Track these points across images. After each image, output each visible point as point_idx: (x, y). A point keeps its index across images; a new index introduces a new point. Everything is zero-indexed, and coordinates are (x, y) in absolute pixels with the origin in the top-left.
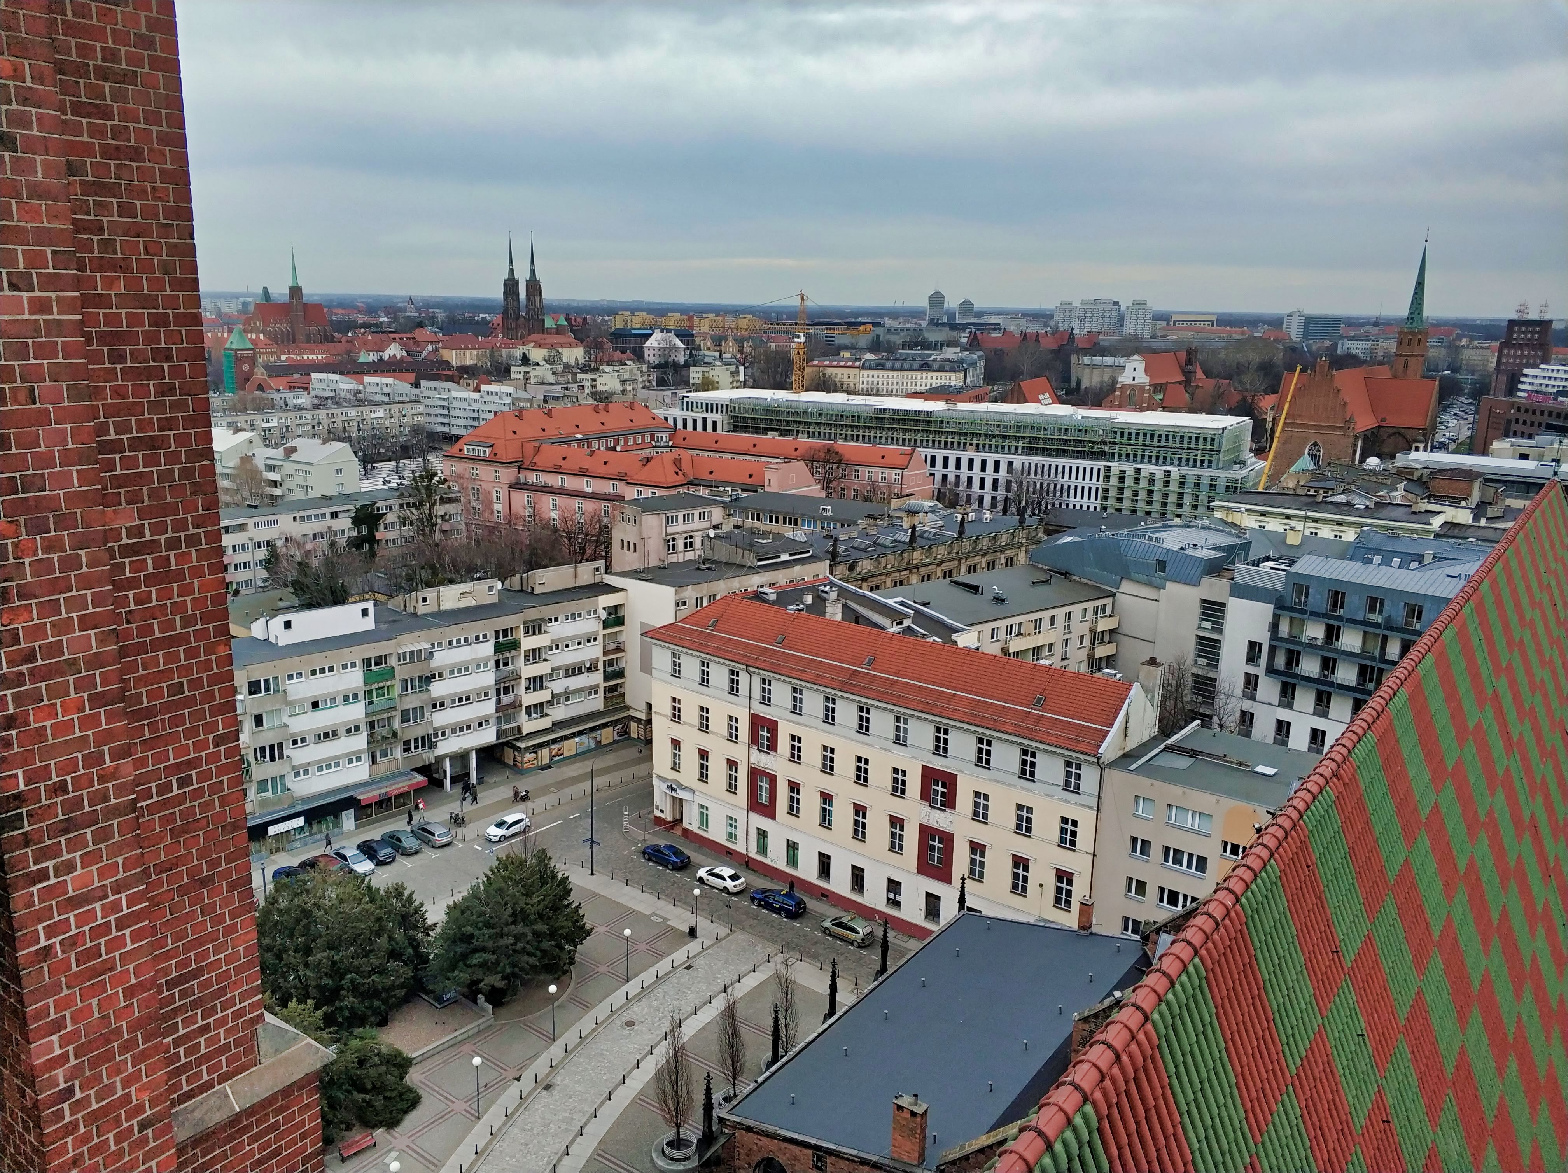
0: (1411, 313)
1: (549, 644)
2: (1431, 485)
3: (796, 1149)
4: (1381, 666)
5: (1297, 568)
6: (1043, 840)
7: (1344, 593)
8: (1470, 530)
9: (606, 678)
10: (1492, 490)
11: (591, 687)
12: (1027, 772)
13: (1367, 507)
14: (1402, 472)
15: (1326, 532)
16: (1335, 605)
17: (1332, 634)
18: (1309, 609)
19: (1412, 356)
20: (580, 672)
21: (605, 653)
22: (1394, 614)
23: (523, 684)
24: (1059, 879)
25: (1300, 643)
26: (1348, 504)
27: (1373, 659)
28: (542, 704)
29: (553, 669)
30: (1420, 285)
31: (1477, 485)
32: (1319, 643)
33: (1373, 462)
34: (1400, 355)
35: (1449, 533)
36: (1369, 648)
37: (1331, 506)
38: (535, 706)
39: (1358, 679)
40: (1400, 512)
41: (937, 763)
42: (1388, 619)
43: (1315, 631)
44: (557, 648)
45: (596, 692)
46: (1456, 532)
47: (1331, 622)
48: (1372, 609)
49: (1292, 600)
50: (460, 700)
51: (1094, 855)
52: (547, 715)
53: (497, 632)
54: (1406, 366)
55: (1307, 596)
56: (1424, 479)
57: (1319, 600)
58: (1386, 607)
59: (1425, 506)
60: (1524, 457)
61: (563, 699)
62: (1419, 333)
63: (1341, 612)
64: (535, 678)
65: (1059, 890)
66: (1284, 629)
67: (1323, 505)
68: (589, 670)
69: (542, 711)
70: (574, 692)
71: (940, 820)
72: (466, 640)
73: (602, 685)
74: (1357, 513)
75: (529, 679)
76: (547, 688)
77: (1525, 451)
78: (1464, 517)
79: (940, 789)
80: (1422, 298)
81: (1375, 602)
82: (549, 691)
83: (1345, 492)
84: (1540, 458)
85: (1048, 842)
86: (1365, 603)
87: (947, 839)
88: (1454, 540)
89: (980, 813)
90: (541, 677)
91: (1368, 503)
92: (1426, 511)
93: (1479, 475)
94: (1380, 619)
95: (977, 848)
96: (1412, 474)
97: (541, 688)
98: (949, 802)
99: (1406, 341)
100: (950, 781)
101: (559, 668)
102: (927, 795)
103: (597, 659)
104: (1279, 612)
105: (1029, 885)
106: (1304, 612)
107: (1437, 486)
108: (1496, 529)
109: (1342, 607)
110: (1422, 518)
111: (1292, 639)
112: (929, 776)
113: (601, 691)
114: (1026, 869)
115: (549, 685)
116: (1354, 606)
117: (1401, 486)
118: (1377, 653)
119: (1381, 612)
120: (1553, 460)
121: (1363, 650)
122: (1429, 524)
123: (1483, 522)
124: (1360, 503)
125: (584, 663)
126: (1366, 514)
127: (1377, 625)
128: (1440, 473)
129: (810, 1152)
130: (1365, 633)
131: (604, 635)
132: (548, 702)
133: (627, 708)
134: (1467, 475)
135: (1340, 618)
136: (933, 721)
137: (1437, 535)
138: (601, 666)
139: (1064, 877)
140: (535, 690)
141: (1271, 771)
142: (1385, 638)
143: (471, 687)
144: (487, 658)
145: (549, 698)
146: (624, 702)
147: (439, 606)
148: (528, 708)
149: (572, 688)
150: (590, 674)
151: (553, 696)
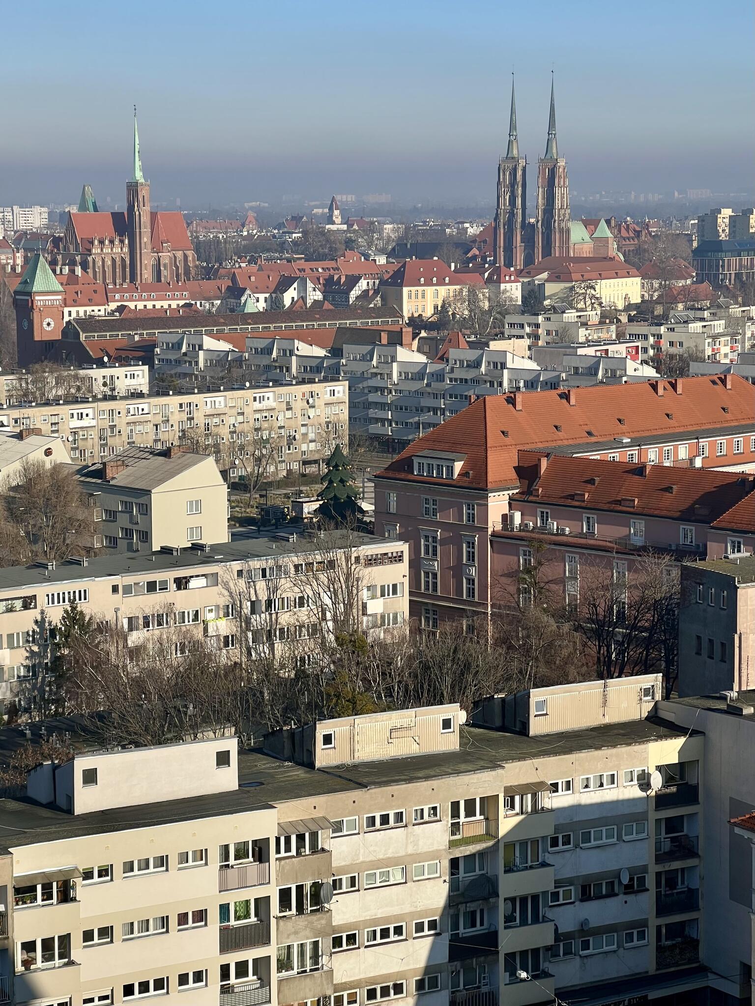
1: (550, 832)
9: (662, 910)
11: (632, 925)
20: (611, 894)
21: (659, 859)
23: (502, 909)
28: (535, 952)
29: (558, 883)
38: (524, 953)
44: (567, 842)
45: (642, 936)
50: (385, 933)
52: (546, 975)
53: (455, 806)
61: (576, 944)
64: (524, 900)
68: (629, 889)
69: (536, 967)
70: (599, 931)
72: (399, 817)
73: (654, 922)
75: (513, 900)
76: (545, 920)
82: (550, 927)
90: (535, 898)
97: (536, 920)
101: (570, 882)
103: (645, 869)
113: (651, 934)
115: (550, 914)
125: (617, 874)
131: (658, 821)
132: (548, 949)
133: (703, 970)
138: (650, 882)
140: (524, 922)
143: (407, 909)
144: (434, 855)
145: (550, 941)
146: (696, 959)
147: (352, 751)
148: (510, 957)
149: (594, 923)
150: (630, 898)
151: (558, 937)
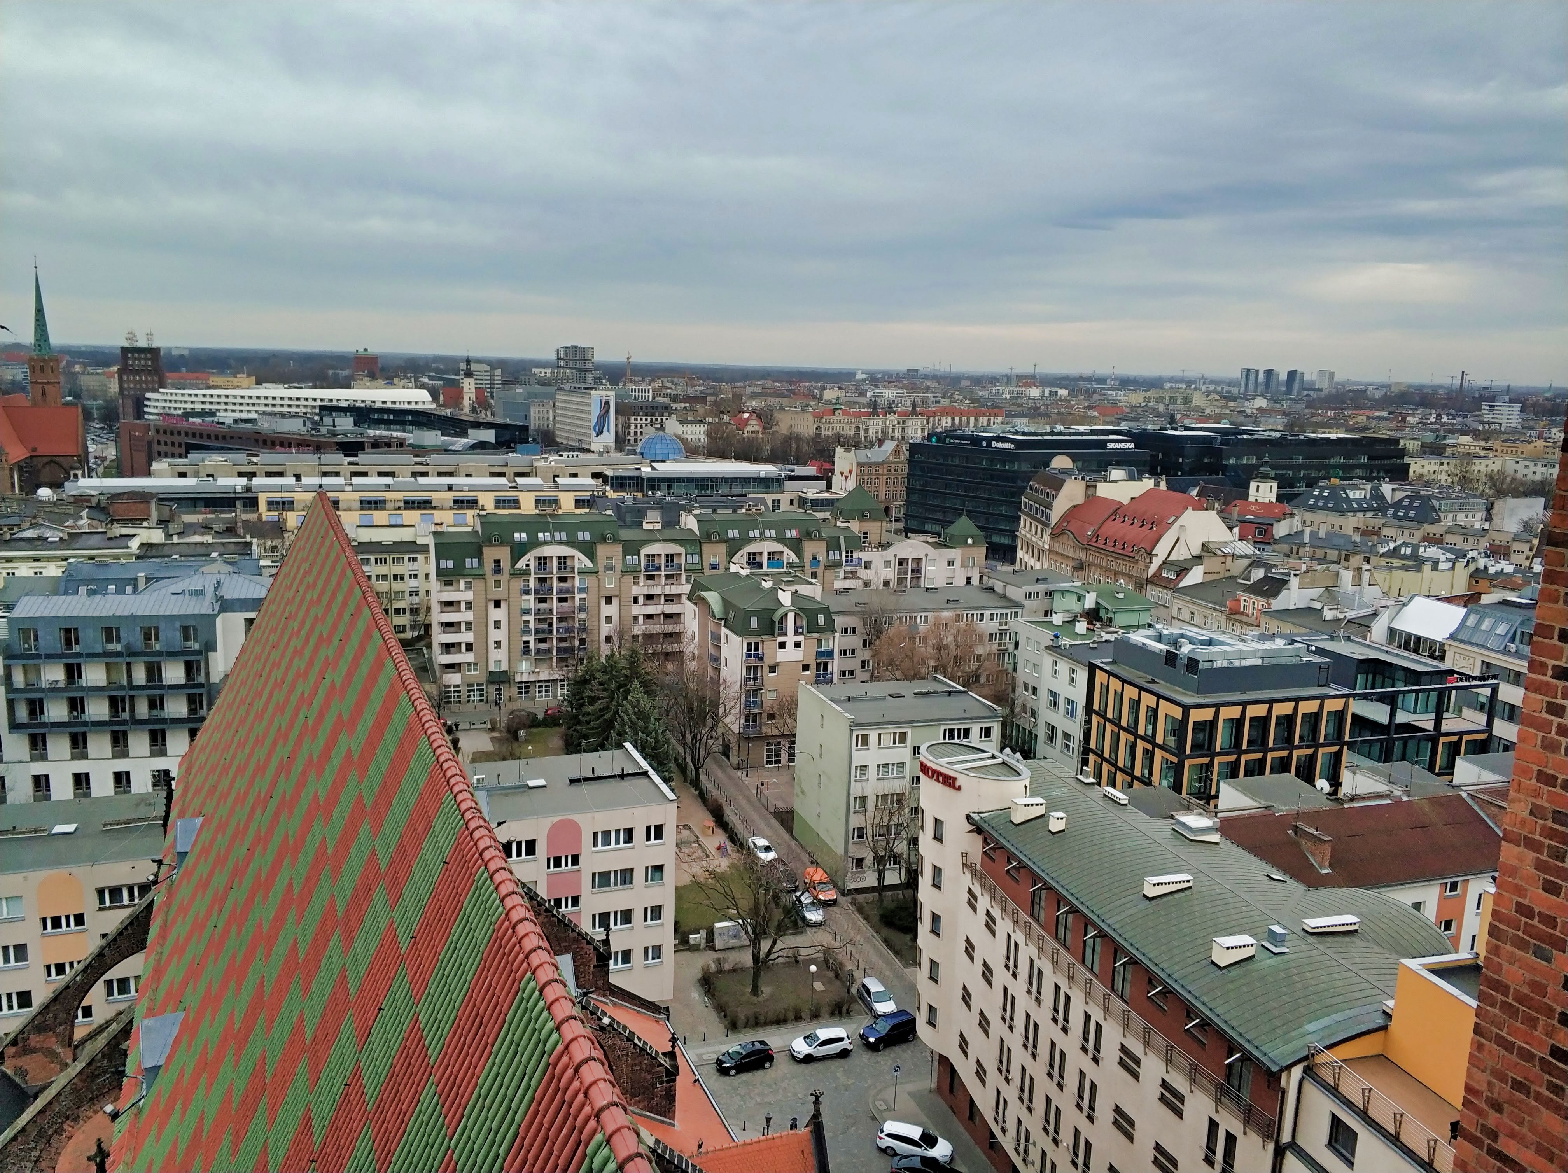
0: (37, 340)
2: (111, 510)
4: (131, 693)
5: (17, 613)
7: (76, 629)
8: (166, 548)
10: (168, 508)
13: (61, 539)
14: (81, 501)
15: (24, 571)
16: (68, 643)
17: (73, 672)
18: (42, 652)
19: (48, 383)
22: (131, 639)
25: (42, 690)
26: (40, 538)
27: (122, 688)
30: (40, 311)
31: (153, 506)
32: (62, 685)
33: (44, 493)
34: (37, 383)
35: (148, 554)
36: (114, 678)
37: (22, 543)
39: (111, 711)
40: (94, 540)
42: (128, 646)
43: (54, 674)
46: (154, 552)
47: (70, 661)
48: (109, 640)
49: (20, 647)
54: (44, 392)
55: (36, 639)
56: (103, 505)
57: (51, 641)
58: (123, 634)
59: (118, 530)
60: (182, 475)
62: (50, 360)
63: (77, 649)
66: (19, 680)
67: (13, 544)
74: (52, 546)
77: (182, 469)
78: (157, 536)
80: (45, 325)
81: (110, 633)
83: (33, 526)
84: (197, 474)
86: (101, 635)
88: (158, 560)
91: (61, 535)
92: (121, 536)
93: (152, 495)
94: (119, 648)
96: (89, 501)
99: (38, 368)
104: (8, 662)
106: (38, 656)
107: (119, 510)
108: (187, 544)
109: (77, 643)
110: (122, 542)
111: (30, 687)
116: (91, 640)
117: (84, 513)
118: (125, 682)
119: (118, 641)
120: (208, 476)
121: (109, 682)
122: (128, 547)
123: (176, 539)
124: (53, 536)
126: (63, 546)
127: (119, 654)
128: (115, 496)
130: (107, 664)
134: (143, 497)
135: (79, 655)
137: (138, 557)
141: (71, 828)
142: (129, 665)
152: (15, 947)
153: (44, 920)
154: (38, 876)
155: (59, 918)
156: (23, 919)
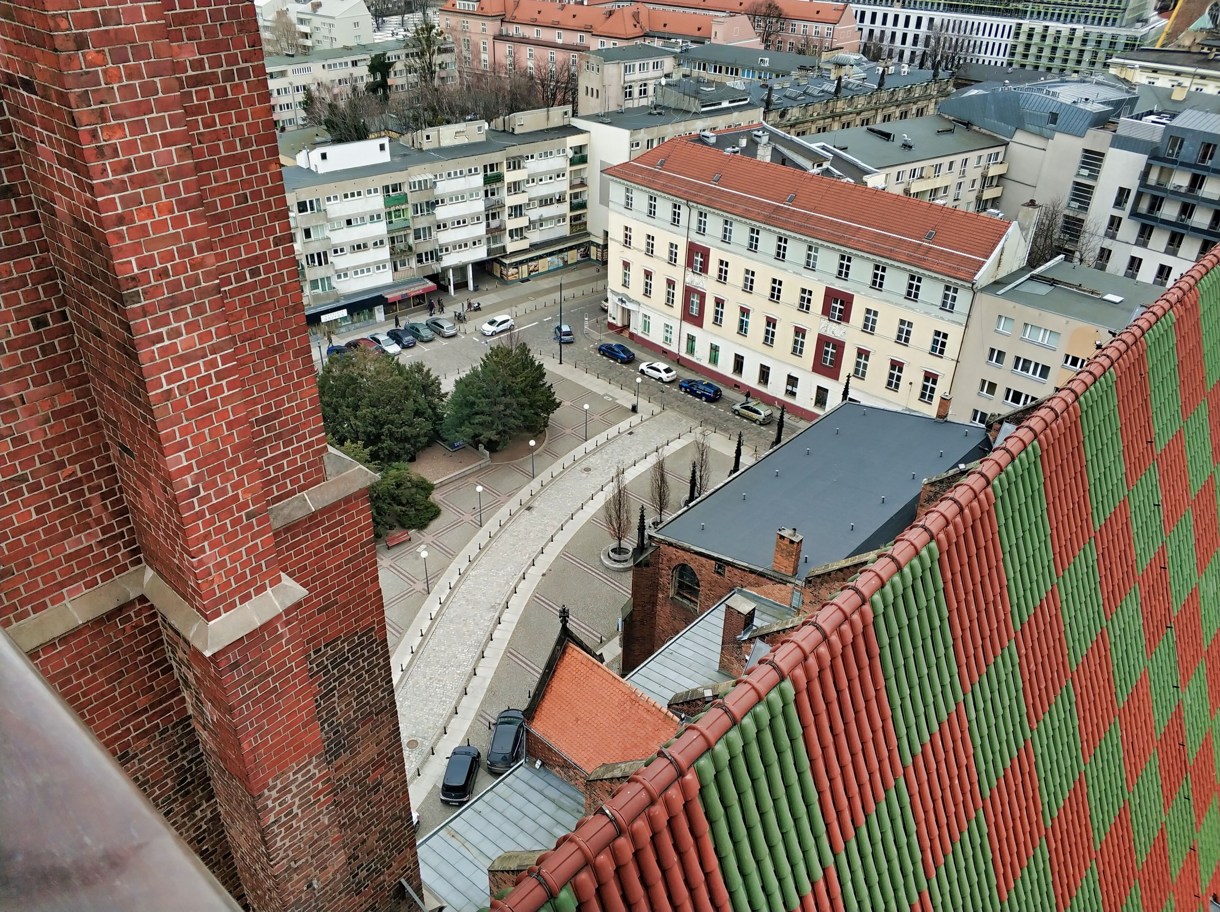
1: (526, 178)
3: (703, 560)
5: (1178, 122)
6: (918, 349)
7: (1216, 145)
9: (573, 208)
11: (560, 216)
12: (912, 294)
16: (1205, 156)
17: (1197, 182)
18: (1179, 159)
20: (551, 203)
21: (572, 187)
23: (507, 211)
24: (927, 379)
25: (1165, 190)
28: (521, 229)
29: (530, 200)
32: (1183, 190)
38: (516, 230)
41: (839, 285)
43: (1181, 180)
44: (533, 181)
45: (564, 220)
47: (1198, 172)
49: (1165, 151)
50: (459, 223)
51: (957, 361)
52: (525, 238)
53: (485, 167)
55: (1180, 148)
57: (1190, 151)
61: (537, 225)
63: (1209, 163)
64: (516, 207)
65: (925, 387)
66: (1153, 177)
68: (559, 201)
69: (522, 235)
70: (547, 219)
71: (835, 331)
72: (461, 172)
73: (569, 214)
75: (511, 207)
76: (525, 215)
79: (838, 306)
82: (527, 218)
85: (923, 350)
87: (839, 346)
89: (869, 326)
90: (520, 206)
95: (863, 353)
97: (521, 215)
98: (845, 316)
100: (847, 300)
101: (534, 199)
102: (826, 311)
103: (565, 192)
104: (1151, 162)
105: (901, 383)
106: (1175, 162)
109: (1211, 157)
111: (1159, 186)
112: (831, 295)
113: (568, 220)
114: (900, 370)
115: (527, 213)
125: (554, 195)
129: (713, 562)
131: (571, 172)
132: (526, 227)
133: (588, 234)
135: (1207, 169)
136: (839, 250)
138: (568, 198)
139: (930, 377)
140: (516, 217)
141: (1118, 299)
143: (467, 212)
144: (478, 189)
145: (527, 224)
146: (586, 229)
147: (439, 143)
148: (511, 231)
149: (545, 216)
150: (559, 205)
151: (530, 222)
152: (1043, 366)
153: (1068, 356)
154: (1076, 324)
155: (1078, 359)
156: (1054, 350)
